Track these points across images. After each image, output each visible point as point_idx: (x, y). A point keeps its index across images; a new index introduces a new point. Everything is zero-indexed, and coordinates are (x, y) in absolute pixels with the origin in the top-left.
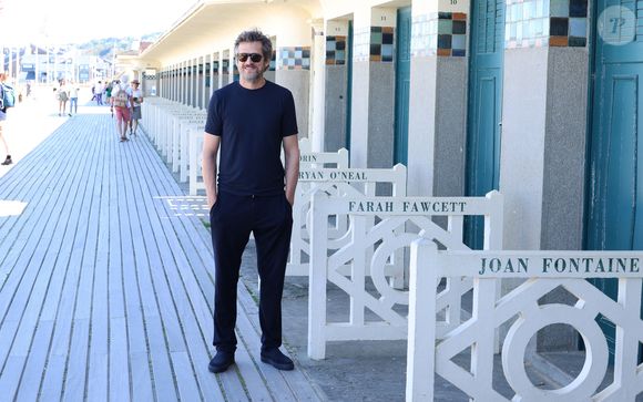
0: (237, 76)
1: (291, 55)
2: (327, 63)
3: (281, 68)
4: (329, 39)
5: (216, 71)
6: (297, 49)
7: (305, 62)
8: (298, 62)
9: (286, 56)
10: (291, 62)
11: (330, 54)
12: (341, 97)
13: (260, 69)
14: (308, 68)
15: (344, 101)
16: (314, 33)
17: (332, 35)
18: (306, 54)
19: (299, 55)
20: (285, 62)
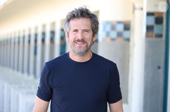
0: (63, 46)
1: (113, 28)
2: (147, 36)
3: (104, 40)
4: (149, 14)
5: (43, 41)
6: (119, 22)
7: (126, 34)
8: (120, 35)
9: (108, 28)
10: (114, 34)
11: (149, 28)
12: (159, 68)
13: (89, 43)
14: (128, 40)
15: (161, 71)
16: (134, 9)
17: (152, 10)
18: (127, 27)
19: (120, 28)
20: (108, 34)
